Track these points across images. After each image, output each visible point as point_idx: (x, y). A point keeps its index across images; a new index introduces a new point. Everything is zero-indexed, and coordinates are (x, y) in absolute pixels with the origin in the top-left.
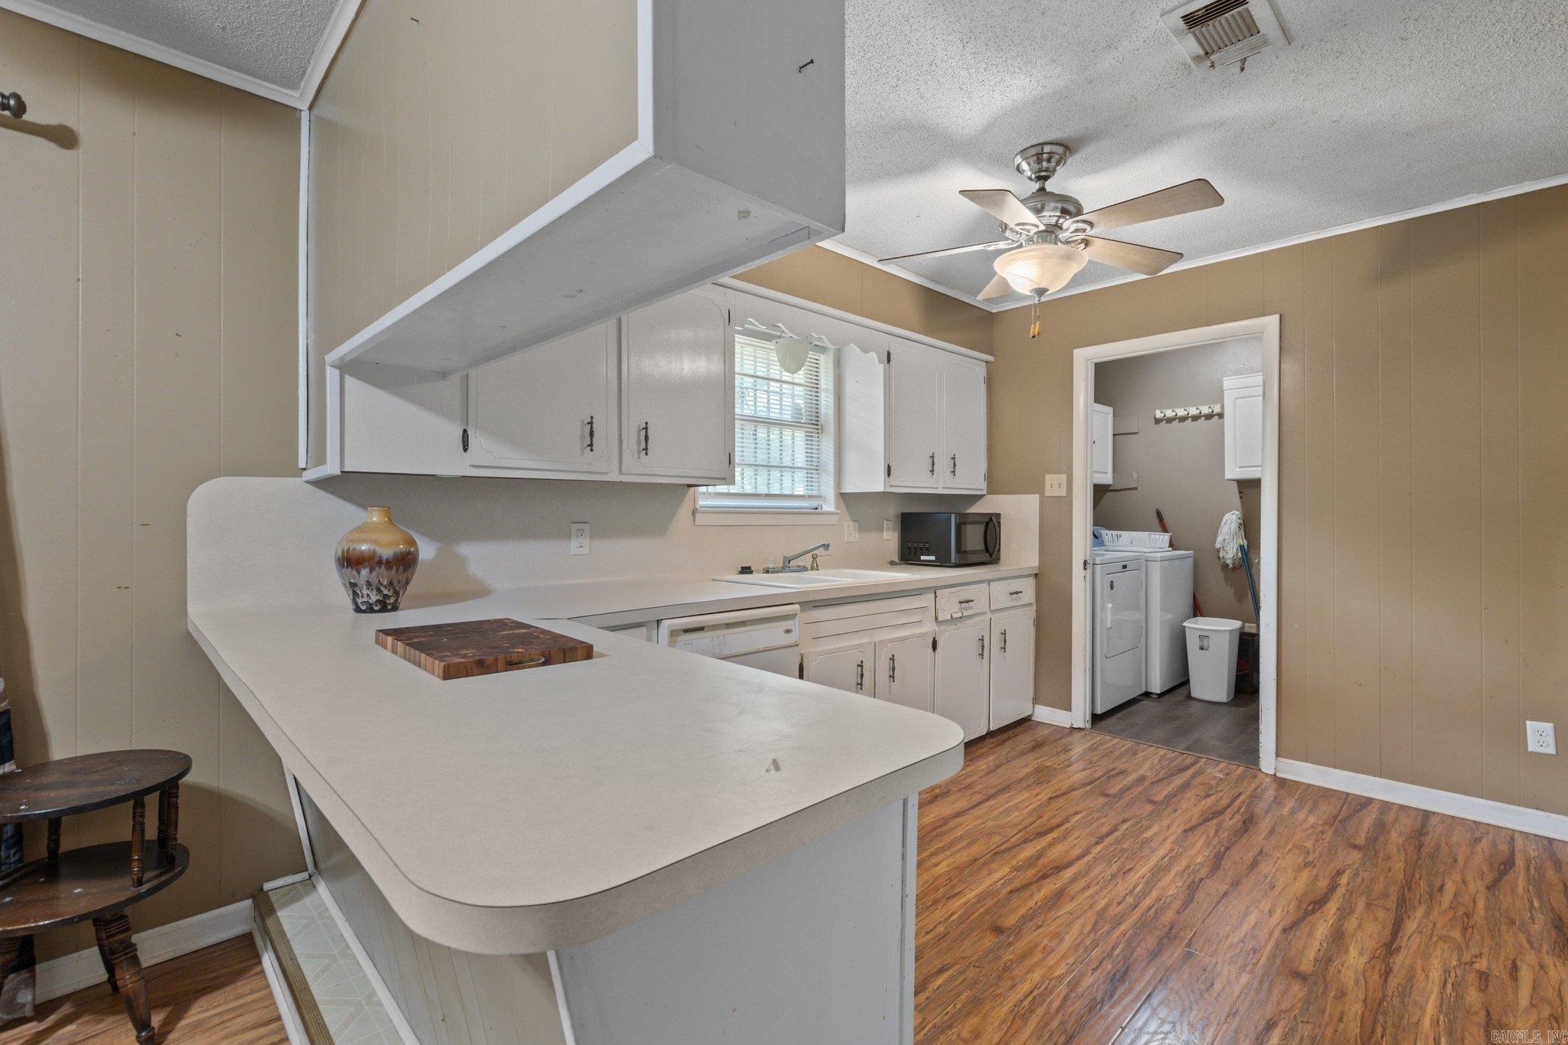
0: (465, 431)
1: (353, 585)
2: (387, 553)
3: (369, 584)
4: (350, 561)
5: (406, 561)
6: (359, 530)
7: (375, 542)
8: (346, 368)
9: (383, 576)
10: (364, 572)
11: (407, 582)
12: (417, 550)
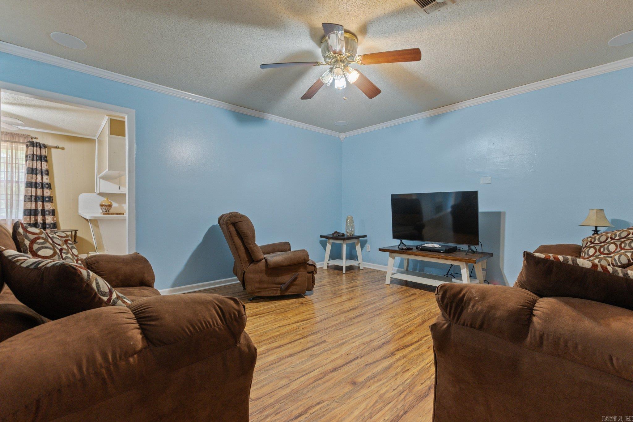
0: (120, 187)
1: (102, 209)
2: (107, 204)
3: (104, 209)
4: (102, 205)
5: (110, 206)
6: (104, 201)
7: (105, 203)
8: (100, 178)
9: (106, 208)
10: (103, 207)
11: (110, 209)
12: (112, 205)
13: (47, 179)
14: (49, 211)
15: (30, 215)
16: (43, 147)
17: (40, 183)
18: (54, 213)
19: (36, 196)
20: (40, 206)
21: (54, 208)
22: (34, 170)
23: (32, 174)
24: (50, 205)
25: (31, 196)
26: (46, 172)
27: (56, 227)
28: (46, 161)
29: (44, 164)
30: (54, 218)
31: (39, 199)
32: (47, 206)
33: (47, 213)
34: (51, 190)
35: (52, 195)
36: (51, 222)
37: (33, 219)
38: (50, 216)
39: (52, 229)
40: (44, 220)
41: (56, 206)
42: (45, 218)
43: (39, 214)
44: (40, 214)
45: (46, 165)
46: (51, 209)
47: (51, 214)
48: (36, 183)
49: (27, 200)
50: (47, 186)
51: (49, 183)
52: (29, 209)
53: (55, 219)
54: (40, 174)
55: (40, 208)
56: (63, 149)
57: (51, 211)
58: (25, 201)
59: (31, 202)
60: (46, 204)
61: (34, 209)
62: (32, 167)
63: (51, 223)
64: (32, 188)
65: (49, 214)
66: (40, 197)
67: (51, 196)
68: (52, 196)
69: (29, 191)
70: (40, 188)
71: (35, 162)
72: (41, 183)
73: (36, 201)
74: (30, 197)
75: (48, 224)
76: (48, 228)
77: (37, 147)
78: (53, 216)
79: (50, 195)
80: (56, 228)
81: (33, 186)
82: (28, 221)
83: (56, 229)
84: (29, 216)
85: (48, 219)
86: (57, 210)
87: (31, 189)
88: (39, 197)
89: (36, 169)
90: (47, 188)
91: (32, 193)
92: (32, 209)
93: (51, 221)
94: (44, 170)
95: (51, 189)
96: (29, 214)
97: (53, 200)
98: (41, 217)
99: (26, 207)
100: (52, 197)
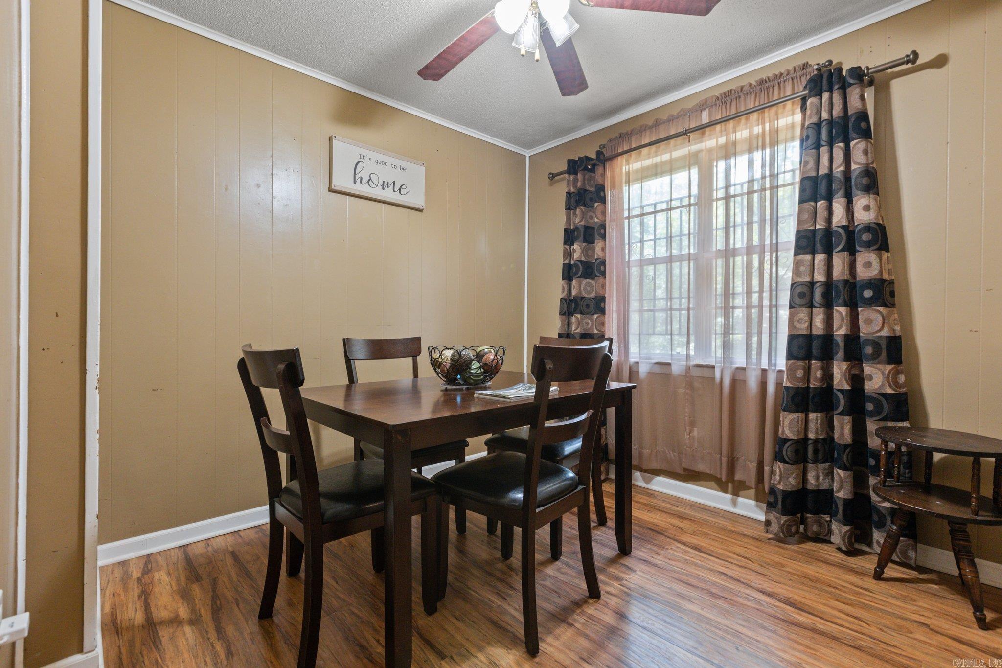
13: (867, 208)
14: (876, 344)
15: (808, 357)
16: (851, 81)
17: (841, 231)
18: (899, 350)
19: (829, 285)
20: (839, 322)
21: (897, 328)
22: (821, 181)
23: (816, 202)
24: (880, 319)
25: (812, 284)
26: (865, 181)
27: (907, 411)
28: (866, 134)
29: (858, 146)
30: (898, 373)
31: (838, 296)
32: (869, 322)
33: (869, 350)
34: (885, 255)
35: (890, 272)
36: (882, 391)
37: (819, 374)
38: (880, 366)
39: (890, 424)
40: (857, 380)
41: (907, 319)
42: (862, 370)
43: (837, 354)
44: (840, 354)
45: (866, 152)
46: (885, 333)
47: (884, 354)
48: (828, 232)
49: (798, 300)
50: (866, 237)
51: (878, 224)
52: (803, 336)
53: (902, 379)
54: (841, 193)
55: (841, 331)
56: (940, 61)
57: (884, 344)
58: (791, 307)
59: (811, 306)
60: (864, 313)
61: (821, 332)
62: (813, 174)
63: (884, 395)
64: (813, 253)
65: (874, 357)
66: (841, 286)
67: (886, 276)
68: (893, 277)
69: (802, 269)
70: (842, 250)
71: (824, 151)
72: (842, 227)
73: (828, 305)
74: (805, 289)
75: (871, 399)
76: (872, 414)
77: (831, 91)
78: (889, 367)
79: (881, 271)
80: (906, 419)
81: (818, 246)
82: (798, 379)
83: (905, 424)
84: (803, 359)
85: (870, 378)
86: (913, 339)
87: (808, 257)
88: (837, 287)
89: (829, 176)
90: (868, 245)
91: (816, 274)
92: (815, 332)
93: (883, 385)
94: (857, 172)
95: (888, 251)
96: (802, 353)
97: (892, 294)
98: (845, 365)
99: (795, 327)
100: (892, 283)
